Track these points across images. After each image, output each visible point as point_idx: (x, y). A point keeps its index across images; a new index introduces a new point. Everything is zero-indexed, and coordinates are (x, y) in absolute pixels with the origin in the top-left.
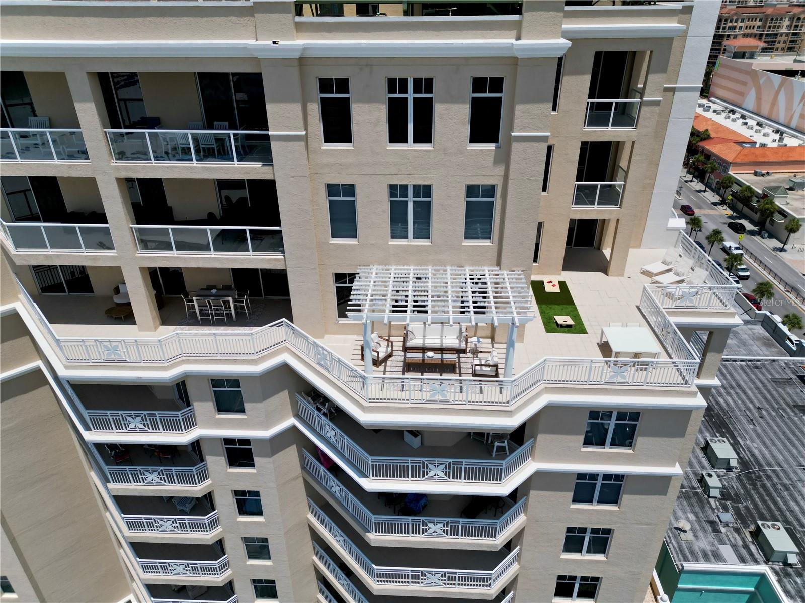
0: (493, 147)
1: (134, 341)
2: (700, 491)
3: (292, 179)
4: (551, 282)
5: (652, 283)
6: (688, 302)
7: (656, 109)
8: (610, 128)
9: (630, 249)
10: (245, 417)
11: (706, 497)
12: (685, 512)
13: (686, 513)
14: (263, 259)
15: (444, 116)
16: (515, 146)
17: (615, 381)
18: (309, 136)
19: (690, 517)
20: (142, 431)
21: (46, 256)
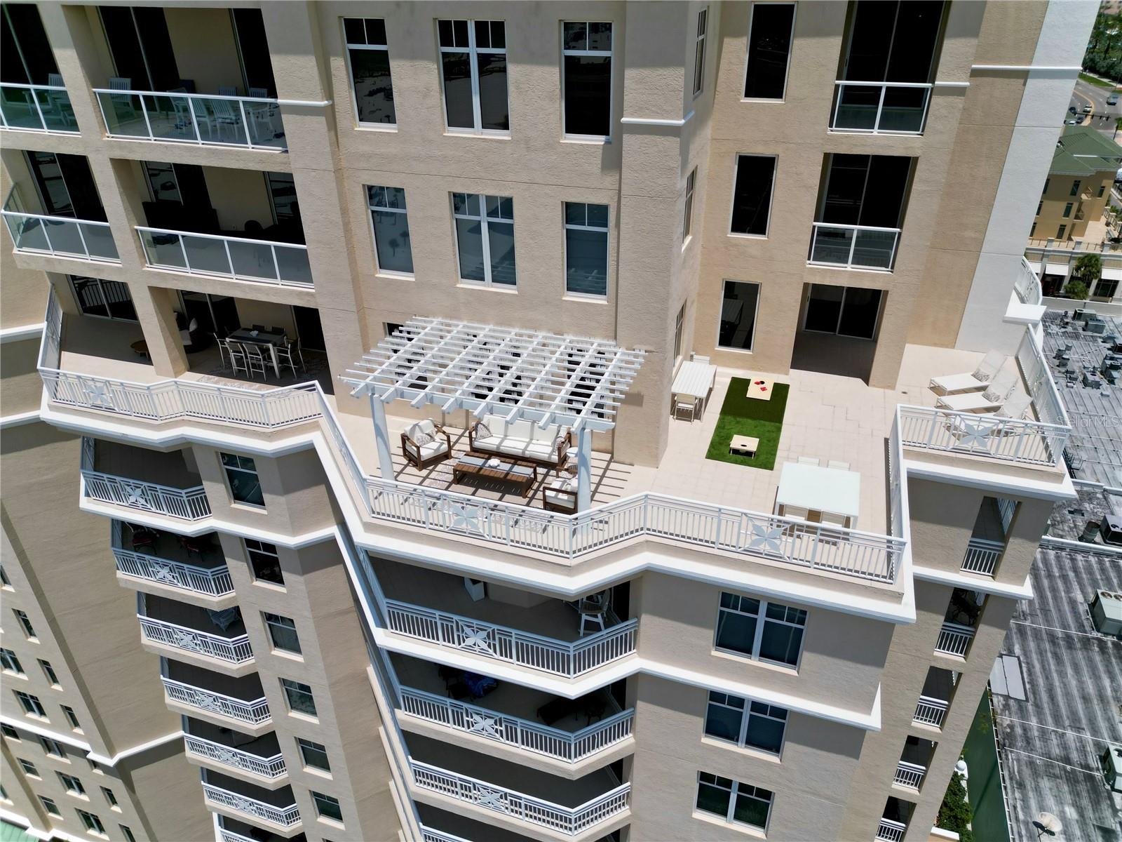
0: (601, 141)
1: (119, 384)
2: (1099, 775)
3: (313, 174)
4: (763, 383)
5: (938, 407)
6: (976, 444)
7: (958, 101)
8: (876, 132)
9: (907, 345)
10: (265, 512)
11: (1108, 787)
12: (1060, 802)
13: (1062, 803)
14: (293, 291)
15: (522, 86)
16: (629, 141)
17: (762, 551)
18: (337, 110)
19: (1068, 814)
20: (145, 509)
21: (48, 260)
